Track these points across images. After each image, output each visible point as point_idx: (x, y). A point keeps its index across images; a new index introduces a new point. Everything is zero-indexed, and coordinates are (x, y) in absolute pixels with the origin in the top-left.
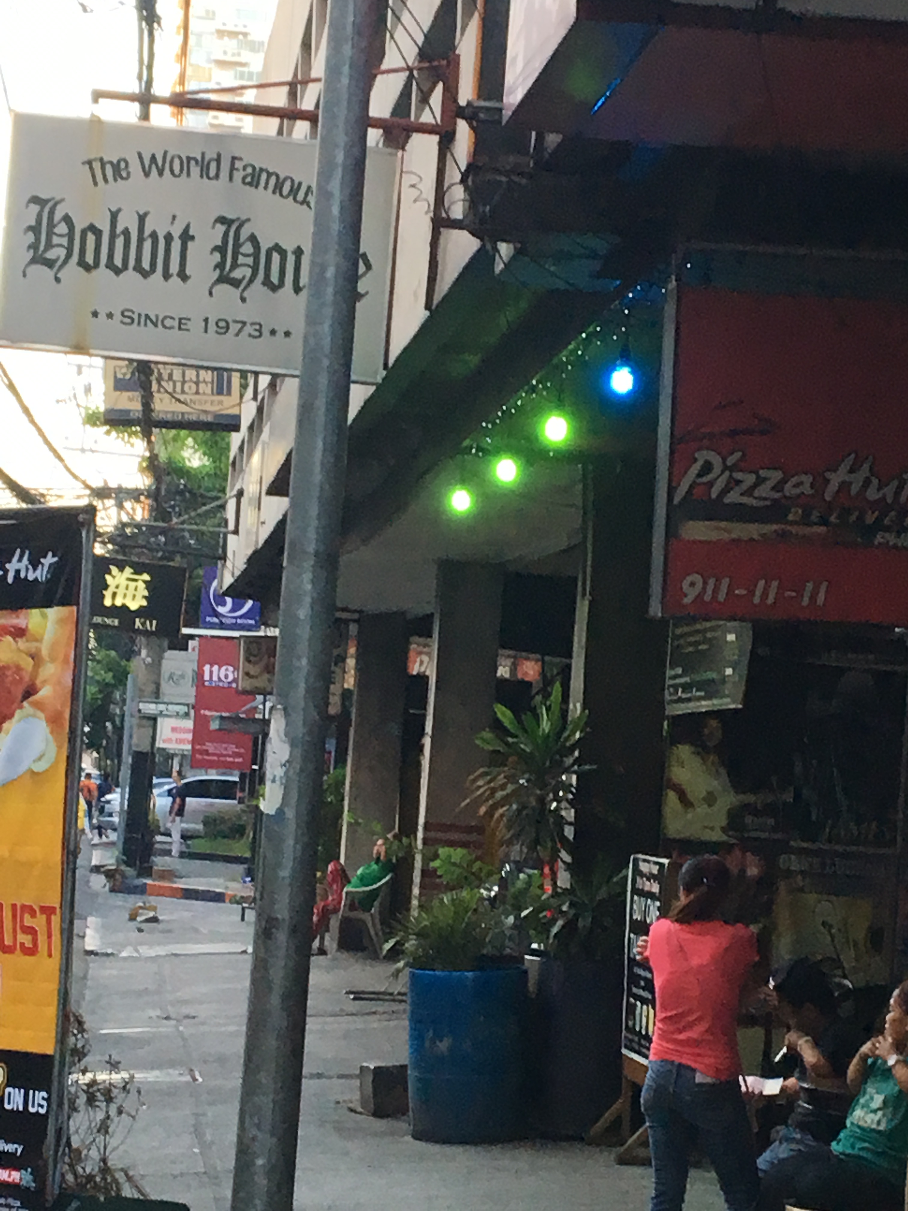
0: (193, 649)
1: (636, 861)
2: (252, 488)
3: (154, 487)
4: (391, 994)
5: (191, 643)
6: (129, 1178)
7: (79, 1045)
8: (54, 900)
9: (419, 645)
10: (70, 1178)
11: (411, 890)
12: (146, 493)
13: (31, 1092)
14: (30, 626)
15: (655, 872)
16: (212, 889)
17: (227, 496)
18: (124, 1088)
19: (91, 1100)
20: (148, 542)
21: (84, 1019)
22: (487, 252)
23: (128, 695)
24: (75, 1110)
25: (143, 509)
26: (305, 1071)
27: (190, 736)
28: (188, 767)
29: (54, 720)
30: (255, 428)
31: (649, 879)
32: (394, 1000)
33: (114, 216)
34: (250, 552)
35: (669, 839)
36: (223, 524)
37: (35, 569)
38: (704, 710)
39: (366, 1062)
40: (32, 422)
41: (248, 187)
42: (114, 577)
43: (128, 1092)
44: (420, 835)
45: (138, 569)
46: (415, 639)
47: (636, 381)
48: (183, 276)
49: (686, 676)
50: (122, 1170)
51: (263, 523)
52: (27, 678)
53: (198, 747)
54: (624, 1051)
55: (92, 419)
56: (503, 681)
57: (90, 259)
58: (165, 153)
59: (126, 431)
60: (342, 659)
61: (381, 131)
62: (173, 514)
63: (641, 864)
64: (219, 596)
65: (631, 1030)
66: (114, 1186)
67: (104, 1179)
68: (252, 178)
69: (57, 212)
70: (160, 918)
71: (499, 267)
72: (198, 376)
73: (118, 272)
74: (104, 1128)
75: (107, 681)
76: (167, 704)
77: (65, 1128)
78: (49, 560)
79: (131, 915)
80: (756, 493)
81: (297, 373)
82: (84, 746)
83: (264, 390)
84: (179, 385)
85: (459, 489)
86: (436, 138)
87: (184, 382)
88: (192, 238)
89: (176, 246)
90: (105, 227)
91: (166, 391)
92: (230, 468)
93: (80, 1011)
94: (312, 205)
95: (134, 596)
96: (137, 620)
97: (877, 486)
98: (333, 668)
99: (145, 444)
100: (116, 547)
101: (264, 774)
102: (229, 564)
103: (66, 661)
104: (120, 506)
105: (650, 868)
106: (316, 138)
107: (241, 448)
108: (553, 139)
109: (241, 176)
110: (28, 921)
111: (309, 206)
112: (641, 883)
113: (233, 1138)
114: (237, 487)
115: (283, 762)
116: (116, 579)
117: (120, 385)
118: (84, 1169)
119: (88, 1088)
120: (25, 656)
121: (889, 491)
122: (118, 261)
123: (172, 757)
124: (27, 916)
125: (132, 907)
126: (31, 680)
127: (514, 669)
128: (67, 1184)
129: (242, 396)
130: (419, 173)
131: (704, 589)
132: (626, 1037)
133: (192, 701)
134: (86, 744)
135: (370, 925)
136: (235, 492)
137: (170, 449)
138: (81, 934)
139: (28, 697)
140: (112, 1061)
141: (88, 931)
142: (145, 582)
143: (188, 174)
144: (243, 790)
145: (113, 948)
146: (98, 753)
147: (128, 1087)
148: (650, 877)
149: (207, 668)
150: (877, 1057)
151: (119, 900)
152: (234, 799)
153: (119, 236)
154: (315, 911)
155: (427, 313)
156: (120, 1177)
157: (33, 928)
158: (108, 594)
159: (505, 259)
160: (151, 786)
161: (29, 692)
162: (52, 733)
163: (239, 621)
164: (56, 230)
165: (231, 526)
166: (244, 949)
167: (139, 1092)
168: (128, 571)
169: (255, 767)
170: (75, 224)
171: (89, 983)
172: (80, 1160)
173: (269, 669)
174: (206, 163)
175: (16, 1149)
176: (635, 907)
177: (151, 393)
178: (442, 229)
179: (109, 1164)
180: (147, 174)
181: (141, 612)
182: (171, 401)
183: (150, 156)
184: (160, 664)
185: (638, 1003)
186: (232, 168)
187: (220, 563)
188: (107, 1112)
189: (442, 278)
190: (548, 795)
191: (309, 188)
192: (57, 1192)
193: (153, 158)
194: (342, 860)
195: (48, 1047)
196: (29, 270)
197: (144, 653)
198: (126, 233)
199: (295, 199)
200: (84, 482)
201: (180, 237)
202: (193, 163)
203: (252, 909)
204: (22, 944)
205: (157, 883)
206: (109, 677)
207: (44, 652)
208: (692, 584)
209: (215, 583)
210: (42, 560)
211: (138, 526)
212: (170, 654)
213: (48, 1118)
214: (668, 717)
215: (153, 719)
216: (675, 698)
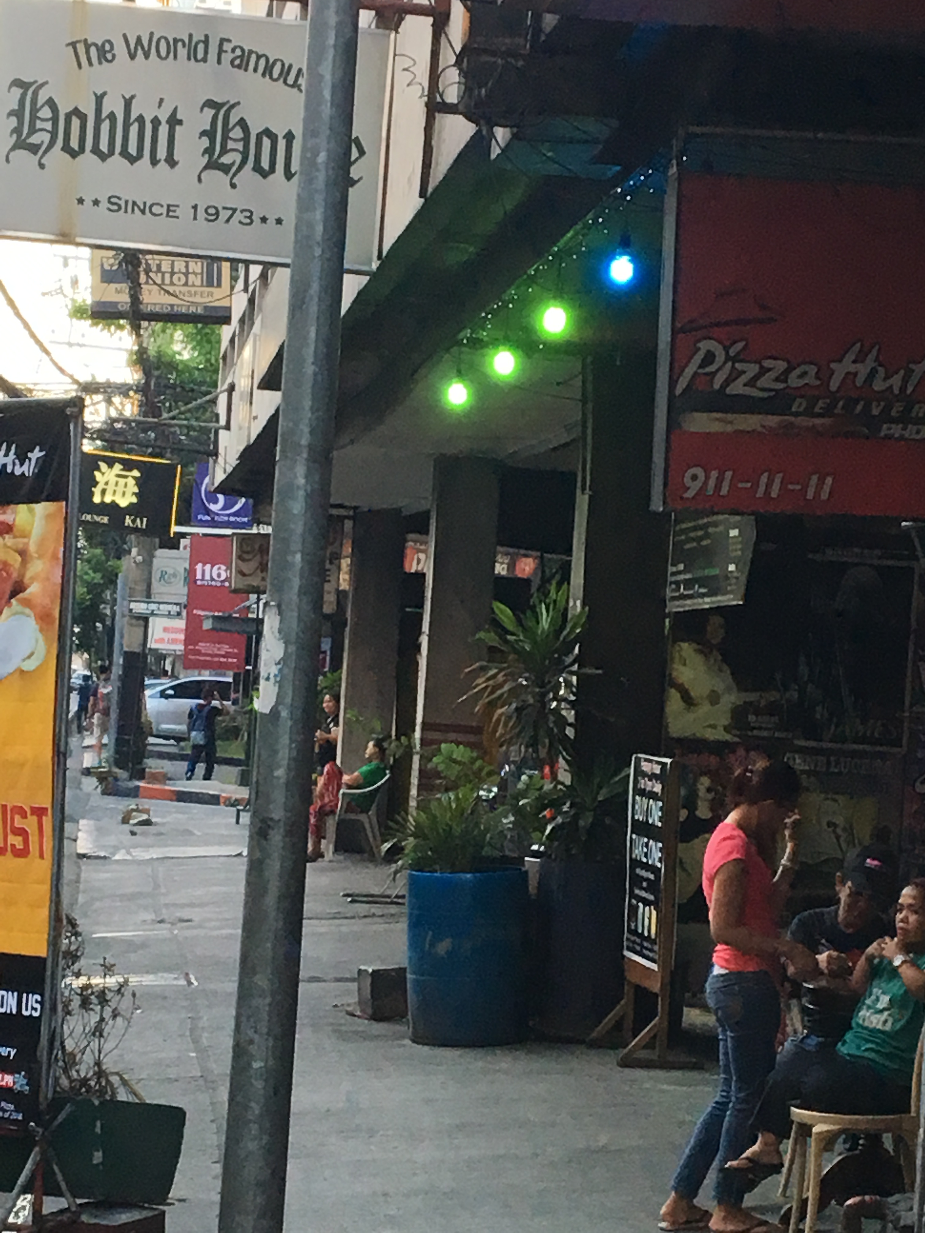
0: (185, 548)
1: (638, 760)
2: (243, 384)
3: (143, 381)
4: (389, 897)
5: (183, 542)
6: (125, 1083)
7: (73, 948)
8: (45, 800)
9: (415, 541)
10: (64, 1082)
11: (408, 790)
12: (135, 388)
13: (25, 995)
14: (17, 522)
15: (658, 771)
16: (204, 791)
17: (218, 390)
18: (119, 991)
19: (85, 1004)
20: (138, 438)
21: (78, 922)
22: (483, 137)
23: (118, 596)
24: (69, 1013)
25: (133, 404)
26: (302, 974)
27: (182, 637)
28: (181, 668)
29: (43, 618)
30: (247, 320)
31: (650, 780)
32: (392, 903)
33: (99, 99)
34: (241, 448)
35: (673, 739)
36: (214, 419)
37: (22, 465)
38: (707, 606)
39: (364, 964)
40: (18, 314)
41: (236, 70)
42: (103, 474)
43: (123, 995)
44: (417, 734)
45: (128, 465)
46: (411, 536)
47: (635, 270)
48: (171, 162)
49: (689, 572)
50: (117, 1074)
51: (255, 418)
52: (15, 575)
53: (191, 647)
54: (628, 954)
55: (79, 312)
56: (500, 578)
57: (74, 144)
58: (152, 34)
59: (113, 324)
60: (336, 557)
61: (373, 13)
62: (162, 409)
63: (643, 763)
64: (210, 492)
65: (634, 932)
66: (109, 1089)
67: (98, 1082)
68: (242, 61)
69: (39, 97)
70: (153, 820)
71: (495, 152)
72: (187, 267)
73: (103, 157)
74: (98, 1032)
75: (96, 581)
76: (159, 603)
77: (58, 1030)
78: (36, 454)
79: (123, 818)
80: (759, 384)
81: (288, 261)
82: (74, 647)
83: (255, 281)
84: (167, 276)
85: (456, 382)
86: (430, 20)
87: (172, 273)
88: (180, 122)
89: (163, 130)
90: (90, 113)
91: (155, 283)
92: (221, 361)
93: (73, 915)
94: (303, 88)
95: (124, 494)
96: (128, 517)
97: (883, 376)
98: (328, 566)
99: (134, 336)
100: (106, 444)
101: (259, 674)
102: (221, 460)
103: (55, 557)
104: (109, 402)
105: (652, 769)
106: (306, 19)
107: (232, 341)
108: (550, 20)
109: (230, 59)
110: (19, 822)
111: (301, 91)
112: (644, 783)
113: (229, 1043)
114: (229, 381)
115: (278, 660)
116: (106, 475)
117: (107, 277)
118: (78, 1071)
119: (82, 991)
120: (12, 552)
121: (896, 381)
122: (104, 147)
123: (164, 657)
124: (17, 818)
125: (125, 810)
126: (19, 576)
127: (512, 566)
128: (61, 1088)
129: (232, 288)
130: (413, 57)
131: (705, 483)
132: (628, 939)
133: (184, 600)
134: (77, 645)
135: (367, 826)
136: (226, 386)
137: (159, 341)
138: (73, 837)
139: (18, 594)
140: (107, 964)
141: (80, 834)
142: (134, 478)
143: (175, 57)
144: (236, 691)
145: (106, 851)
146: (90, 655)
147: (123, 989)
148: (653, 777)
149: (199, 567)
150: (882, 957)
151: (112, 802)
152: (229, 700)
153: (104, 120)
154: (312, 811)
155: (422, 200)
156: (115, 1079)
157: (24, 829)
158: (97, 491)
159: (503, 145)
160: (142, 687)
161: (18, 589)
162: (41, 630)
163: (232, 519)
164: (40, 114)
165: (223, 422)
166: (239, 852)
167: (134, 995)
168: (118, 467)
169: (248, 667)
170: (60, 108)
171: (81, 887)
172: (75, 1063)
173: (263, 567)
174: (193, 44)
175: (9, 1052)
176: (637, 807)
177: (140, 285)
178: (437, 115)
179: (104, 1067)
180: (132, 57)
181: (131, 510)
182: (160, 293)
183: (135, 37)
184: (150, 564)
185: (641, 905)
186: (221, 51)
187: (211, 460)
188: (101, 1015)
189: (437, 164)
190: (548, 693)
191: (300, 71)
192: (50, 1095)
193: (139, 40)
194: (338, 762)
195: (41, 950)
196: (12, 154)
197: (134, 551)
198: (112, 116)
199: (285, 82)
200: (71, 377)
201: (168, 122)
202: (180, 44)
203: (248, 811)
204: (13, 846)
205: (150, 786)
206: (97, 578)
207: (32, 548)
208: (694, 478)
209: (207, 480)
210: (30, 455)
211: (126, 421)
212: (160, 552)
213: (41, 1021)
214: (669, 615)
215: (145, 620)
216: (677, 594)
